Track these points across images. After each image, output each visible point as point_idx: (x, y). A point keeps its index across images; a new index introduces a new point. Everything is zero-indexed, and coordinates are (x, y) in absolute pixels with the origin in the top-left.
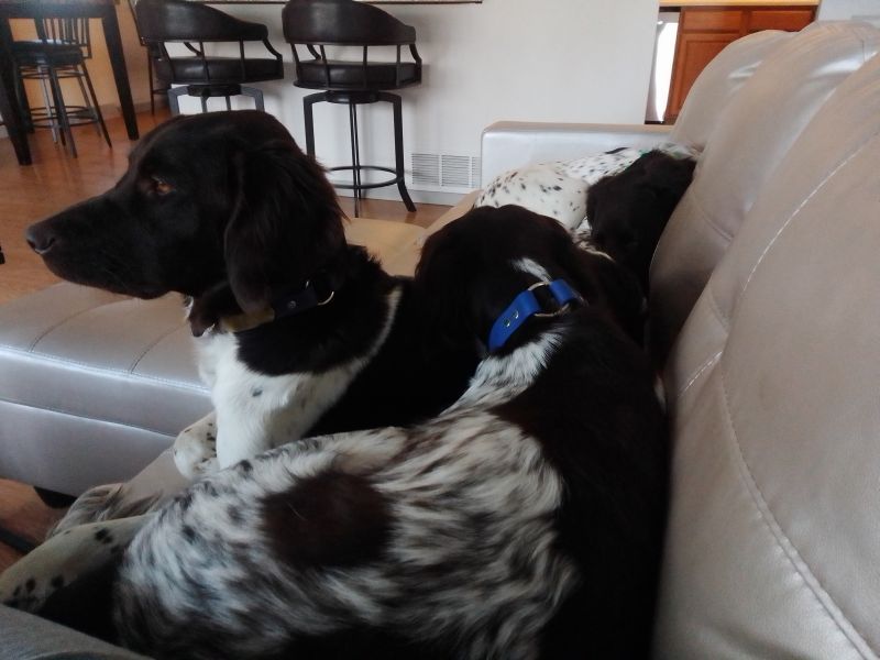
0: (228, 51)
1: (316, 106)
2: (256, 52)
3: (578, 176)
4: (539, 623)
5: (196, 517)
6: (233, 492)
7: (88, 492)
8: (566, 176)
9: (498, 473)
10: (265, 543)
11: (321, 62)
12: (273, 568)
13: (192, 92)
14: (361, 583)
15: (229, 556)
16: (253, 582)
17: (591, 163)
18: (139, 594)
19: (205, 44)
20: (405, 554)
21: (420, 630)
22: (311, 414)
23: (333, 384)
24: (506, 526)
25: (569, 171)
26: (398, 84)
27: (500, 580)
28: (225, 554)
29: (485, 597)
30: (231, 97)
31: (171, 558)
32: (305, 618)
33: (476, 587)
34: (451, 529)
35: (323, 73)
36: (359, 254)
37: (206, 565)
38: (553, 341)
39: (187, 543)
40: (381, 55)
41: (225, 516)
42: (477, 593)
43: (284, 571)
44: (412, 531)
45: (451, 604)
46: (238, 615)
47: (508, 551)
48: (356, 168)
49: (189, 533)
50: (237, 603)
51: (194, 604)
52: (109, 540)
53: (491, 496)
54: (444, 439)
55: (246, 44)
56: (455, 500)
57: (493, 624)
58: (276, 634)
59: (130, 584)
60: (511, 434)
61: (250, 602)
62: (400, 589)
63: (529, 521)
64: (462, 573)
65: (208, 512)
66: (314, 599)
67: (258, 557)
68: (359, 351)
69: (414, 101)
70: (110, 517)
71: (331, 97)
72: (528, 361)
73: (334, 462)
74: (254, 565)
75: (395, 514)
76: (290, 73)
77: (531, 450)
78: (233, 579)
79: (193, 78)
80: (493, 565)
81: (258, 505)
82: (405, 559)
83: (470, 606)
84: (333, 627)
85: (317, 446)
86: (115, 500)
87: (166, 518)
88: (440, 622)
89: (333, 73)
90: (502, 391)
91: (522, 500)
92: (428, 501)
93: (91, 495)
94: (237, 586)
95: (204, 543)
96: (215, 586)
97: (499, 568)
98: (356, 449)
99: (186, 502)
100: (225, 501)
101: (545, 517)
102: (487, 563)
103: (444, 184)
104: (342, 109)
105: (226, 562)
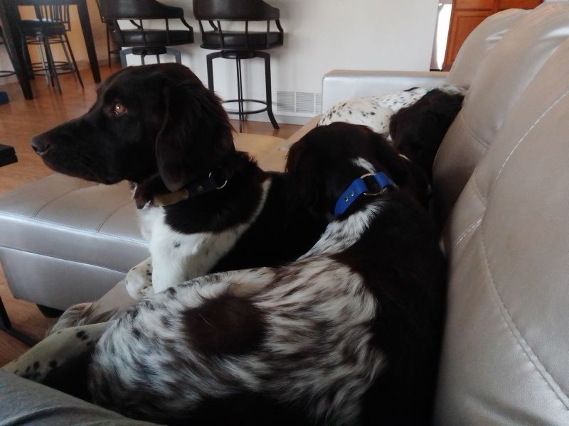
0: (158, 25)
1: (215, 61)
2: (176, 25)
3: (387, 106)
4: (361, 392)
5: (141, 323)
6: (165, 307)
7: (71, 307)
8: (378, 106)
9: (335, 296)
10: (185, 339)
11: (218, 32)
12: (191, 355)
13: (135, 52)
14: (246, 365)
15: (163, 348)
16: (178, 364)
17: (395, 97)
18: (105, 371)
19: (144, 21)
20: (275, 347)
21: (284, 395)
22: (212, 259)
23: (226, 240)
24: (340, 329)
25: (380, 103)
26: (268, 46)
27: (336, 363)
28: (160, 346)
29: (326, 374)
30: (160, 56)
31: (125, 349)
32: (211, 387)
33: (320, 368)
34: (305, 331)
35: (219, 39)
36: (243, 157)
37: (148, 353)
38: (374, 210)
39: (136, 340)
40: (257, 27)
41: (160, 322)
42: (320, 372)
43: (197, 357)
44: (280, 332)
45: (305, 378)
46: (169, 384)
47: (341, 346)
48: (241, 101)
49: (137, 333)
50: (168, 377)
51: (140, 378)
52: (85, 338)
53: (331, 310)
54: (300, 274)
55: (169, 20)
56: (306, 313)
57: (331, 392)
58: (192, 396)
59: (99, 365)
60: (343, 271)
61: (175, 376)
62: (272, 369)
63: (355, 326)
64: (311, 359)
65: (148, 320)
66: (217, 375)
67: (180, 348)
68: (244, 219)
69: (278, 57)
70: (86, 323)
71: (224, 55)
72: (358, 223)
73: (229, 289)
74: (179, 353)
75: (268, 321)
76: (198, 39)
77: (357, 281)
78: (164, 362)
79: (136, 43)
80: (332, 354)
81: (180, 316)
82: (274, 350)
83: (317, 380)
84: (228, 392)
85: (217, 278)
86: (89, 312)
87: (122, 324)
88: (297, 390)
89: (226, 39)
90: (339, 244)
91: (351, 313)
92: (289, 313)
93: (74, 309)
94: (167, 366)
95: (147, 339)
96: (153, 366)
97: (335, 356)
98: (242, 281)
99: (134, 314)
100: (159, 313)
101: (365, 324)
102: (328, 353)
103: (298, 111)
104: (232, 63)
105: (161, 352)
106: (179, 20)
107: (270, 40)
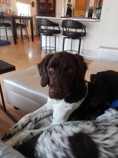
0: (51, 28)
1: (65, 39)
2: (56, 28)
5: (54, 137)
6: (61, 133)
11: (68, 31)
13: (44, 35)
15: (62, 150)
19: (48, 27)
26: (81, 36)
28: (61, 150)
30: (51, 37)
31: (49, 146)
35: (68, 33)
37: (57, 151)
39: (52, 144)
40: (79, 31)
41: (60, 139)
48: (71, 51)
49: (53, 141)
69: (83, 39)
71: (68, 38)
75: (99, 150)
76: (62, 33)
79: (45, 33)
81: (67, 138)
89: (70, 33)
99: (51, 132)
103: (87, 55)
104: (70, 40)
105: (62, 151)
106: (57, 27)
107: (82, 34)
